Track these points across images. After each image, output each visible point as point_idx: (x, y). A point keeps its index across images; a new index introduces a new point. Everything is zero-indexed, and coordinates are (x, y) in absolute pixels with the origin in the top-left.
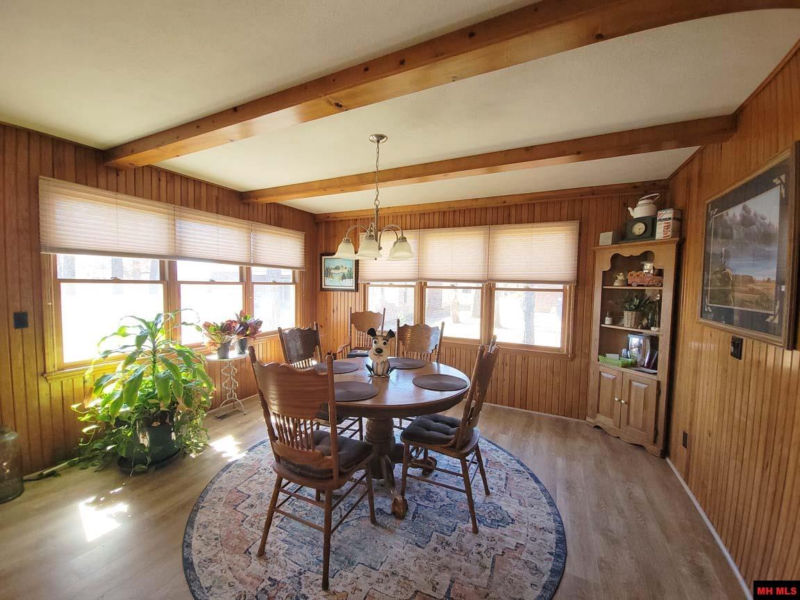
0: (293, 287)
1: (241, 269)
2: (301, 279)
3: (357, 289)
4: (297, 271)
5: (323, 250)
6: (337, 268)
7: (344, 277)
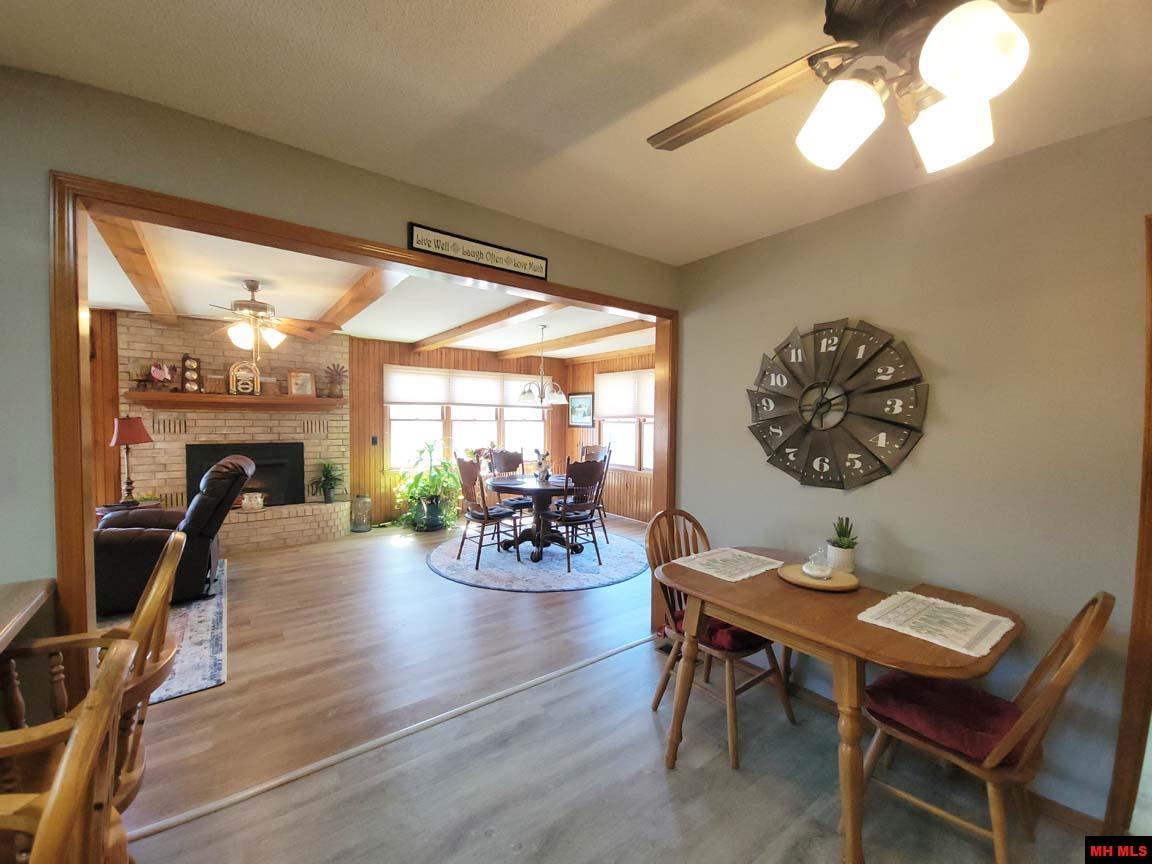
0: (542, 424)
1: (497, 410)
2: (548, 417)
3: (593, 426)
4: (546, 410)
5: (571, 392)
6: (580, 406)
7: (584, 415)
